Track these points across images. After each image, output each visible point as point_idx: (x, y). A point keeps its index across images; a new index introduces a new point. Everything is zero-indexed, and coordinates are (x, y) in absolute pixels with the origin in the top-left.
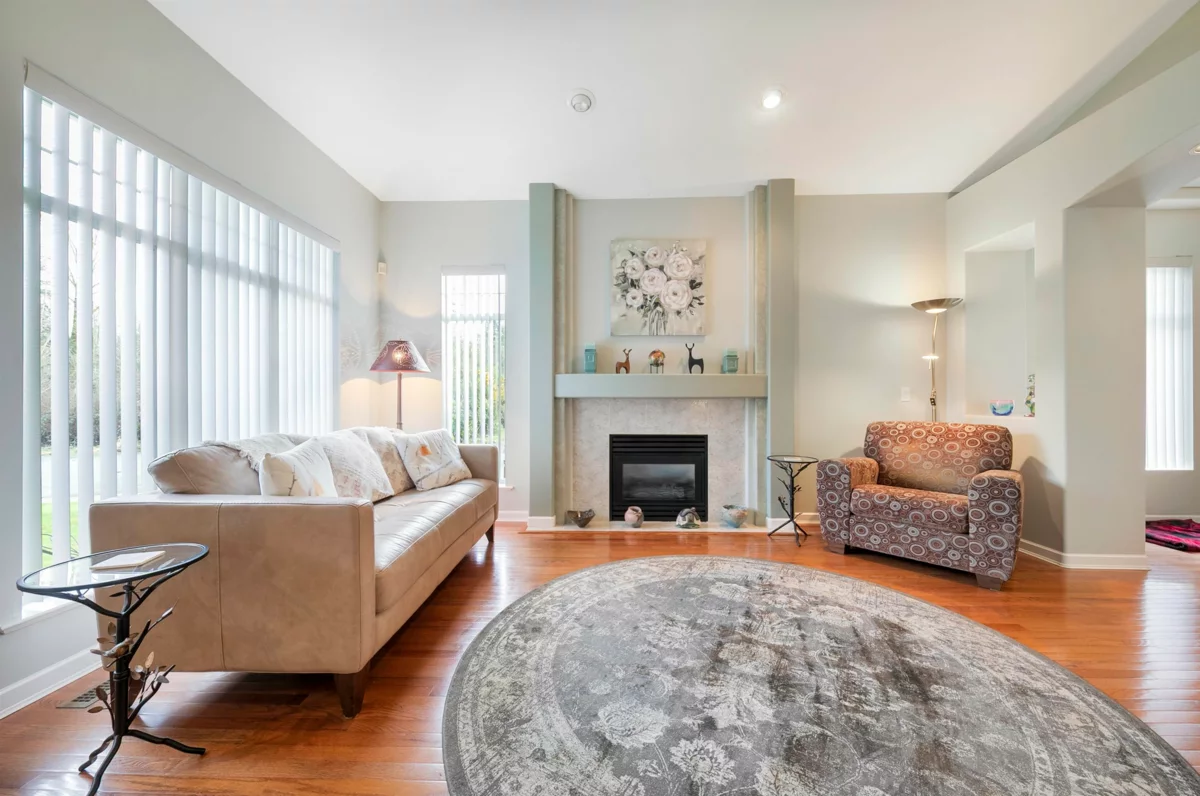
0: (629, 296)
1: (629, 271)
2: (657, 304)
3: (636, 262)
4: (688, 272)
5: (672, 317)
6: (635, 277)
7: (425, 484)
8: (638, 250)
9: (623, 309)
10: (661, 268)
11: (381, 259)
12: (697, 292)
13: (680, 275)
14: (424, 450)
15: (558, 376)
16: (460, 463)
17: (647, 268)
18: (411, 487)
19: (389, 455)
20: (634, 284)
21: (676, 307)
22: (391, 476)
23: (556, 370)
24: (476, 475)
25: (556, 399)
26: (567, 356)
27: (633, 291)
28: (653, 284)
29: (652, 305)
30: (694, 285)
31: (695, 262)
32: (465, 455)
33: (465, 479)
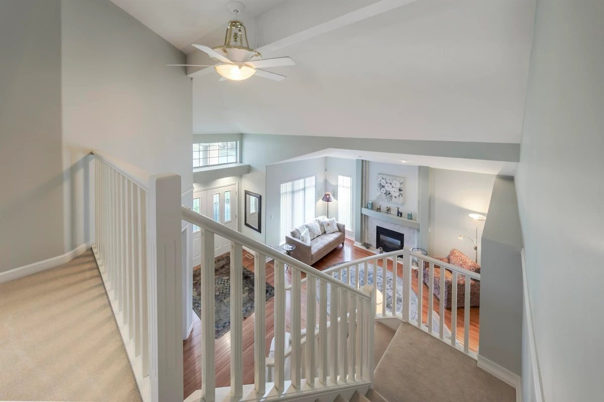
0: (382, 190)
1: (382, 183)
2: (389, 193)
3: (383, 181)
4: (398, 186)
5: (393, 198)
6: (384, 185)
7: (327, 233)
8: (384, 178)
9: (380, 193)
10: (391, 184)
11: (326, 170)
12: (401, 192)
13: (396, 186)
14: (328, 224)
15: (362, 208)
16: (336, 228)
17: (387, 183)
18: (325, 232)
19: (322, 225)
20: (383, 187)
21: (395, 196)
22: (321, 230)
23: (362, 206)
24: (340, 231)
25: (362, 214)
26: (365, 203)
27: (383, 189)
28: (388, 188)
29: (388, 194)
30: (400, 190)
31: (401, 184)
32: (338, 225)
33: (337, 232)
